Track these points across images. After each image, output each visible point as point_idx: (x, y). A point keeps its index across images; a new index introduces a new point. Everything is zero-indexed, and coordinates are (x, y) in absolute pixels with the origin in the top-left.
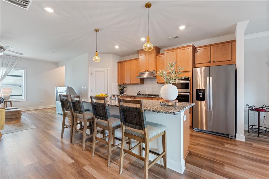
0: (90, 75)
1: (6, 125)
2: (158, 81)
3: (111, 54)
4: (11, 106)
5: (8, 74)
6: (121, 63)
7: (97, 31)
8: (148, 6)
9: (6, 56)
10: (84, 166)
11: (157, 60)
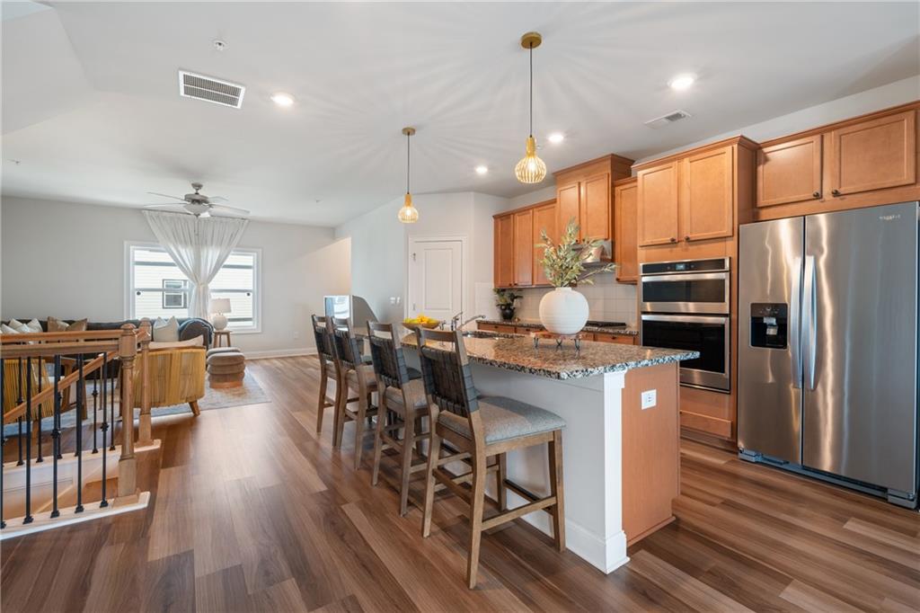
0: (411, 258)
1: (212, 390)
2: (621, 275)
3: (472, 193)
4: (229, 346)
5: (223, 262)
6: (503, 220)
7: (409, 134)
8: (531, 44)
9: (219, 219)
10: (346, 502)
11: (618, 200)
